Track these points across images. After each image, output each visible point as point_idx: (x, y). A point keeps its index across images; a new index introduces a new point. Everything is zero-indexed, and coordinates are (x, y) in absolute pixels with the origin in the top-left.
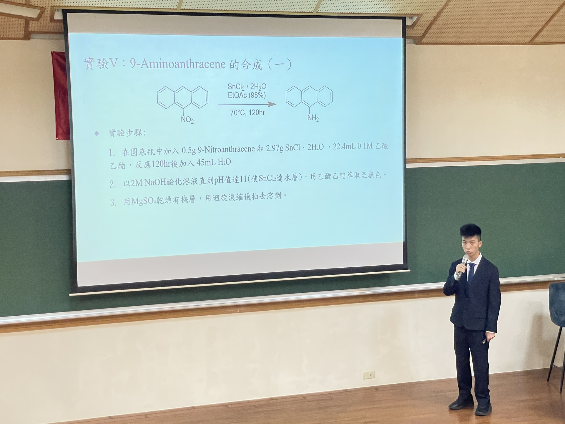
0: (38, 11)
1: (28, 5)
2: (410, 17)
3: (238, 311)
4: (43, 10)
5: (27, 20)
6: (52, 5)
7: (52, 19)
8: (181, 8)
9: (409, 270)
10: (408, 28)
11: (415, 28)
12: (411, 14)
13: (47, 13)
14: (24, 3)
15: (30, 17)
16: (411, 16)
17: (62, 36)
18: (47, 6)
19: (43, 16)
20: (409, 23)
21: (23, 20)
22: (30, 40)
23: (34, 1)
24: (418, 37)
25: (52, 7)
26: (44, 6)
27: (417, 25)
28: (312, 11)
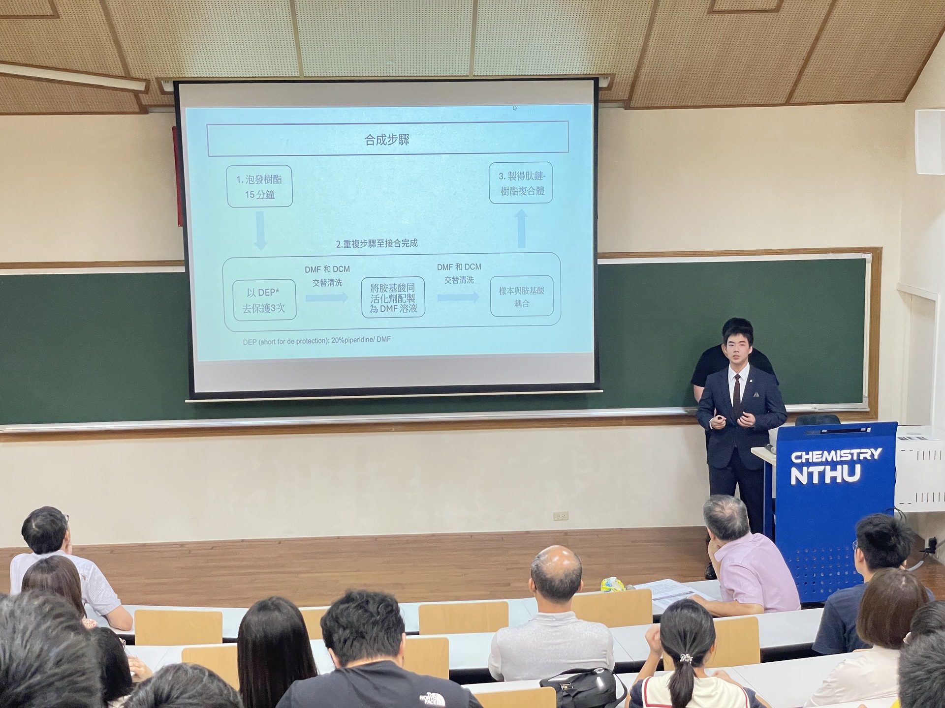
0: (144, 84)
1: (128, 77)
2: (604, 78)
3: (393, 430)
4: (148, 82)
5: (136, 93)
6: (156, 76)
7: (163, 92)
8: (305, 76)
9: (602, 391)
10: (601, 90)
11: (613, 89)
12: (604, 74)
13: (154, 85)
14: (124, 75)
15: (138, 90)
16: (605, 76)
17: (173, 109)
18: (151, 78)
19: (150, 87)
20: (603, 84)
21: (131, 95)
22: (148, 114)
23: (135, 73)
24: (624, 100)
25: (157, 78)
26: (148, 78)
27: (614, 86)
28: (468, 75)
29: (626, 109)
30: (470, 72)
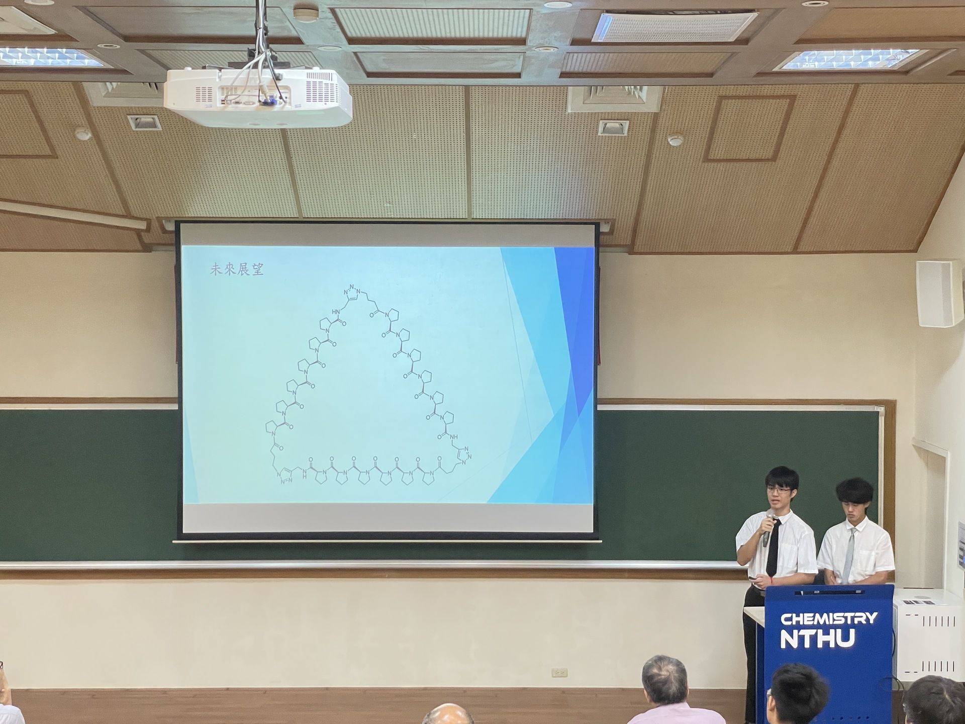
0: (145, 223)
1: (129, 216)
2: (605, 223)
4: (149, 221)
5: (138, 232)
6: (157, 216)
7: (165, 231)
8: (304, 216)
9: (601, 541)
10: (602, 235)
11: (614, 233)
12: (604, 219)
13: (155, 224)
14: (125, 214)
15: (139, 229)
16: (606, 221)
17: (174, 248)
18: (152, 217)
19: (152, 227)
20: (605, 228)
21: (133, 232)
22: (151, 252)
23: (135, 212)
24: (626, 245)
25: (157, 218)
26: (148, 217)
27: (615, 231)
28: (467, 217)
29: (629, 254)
30: (468, 215)
